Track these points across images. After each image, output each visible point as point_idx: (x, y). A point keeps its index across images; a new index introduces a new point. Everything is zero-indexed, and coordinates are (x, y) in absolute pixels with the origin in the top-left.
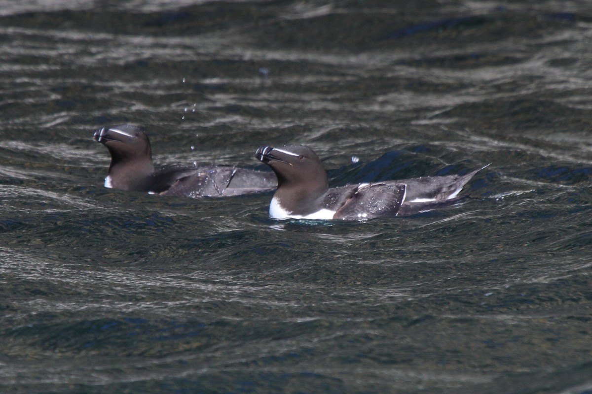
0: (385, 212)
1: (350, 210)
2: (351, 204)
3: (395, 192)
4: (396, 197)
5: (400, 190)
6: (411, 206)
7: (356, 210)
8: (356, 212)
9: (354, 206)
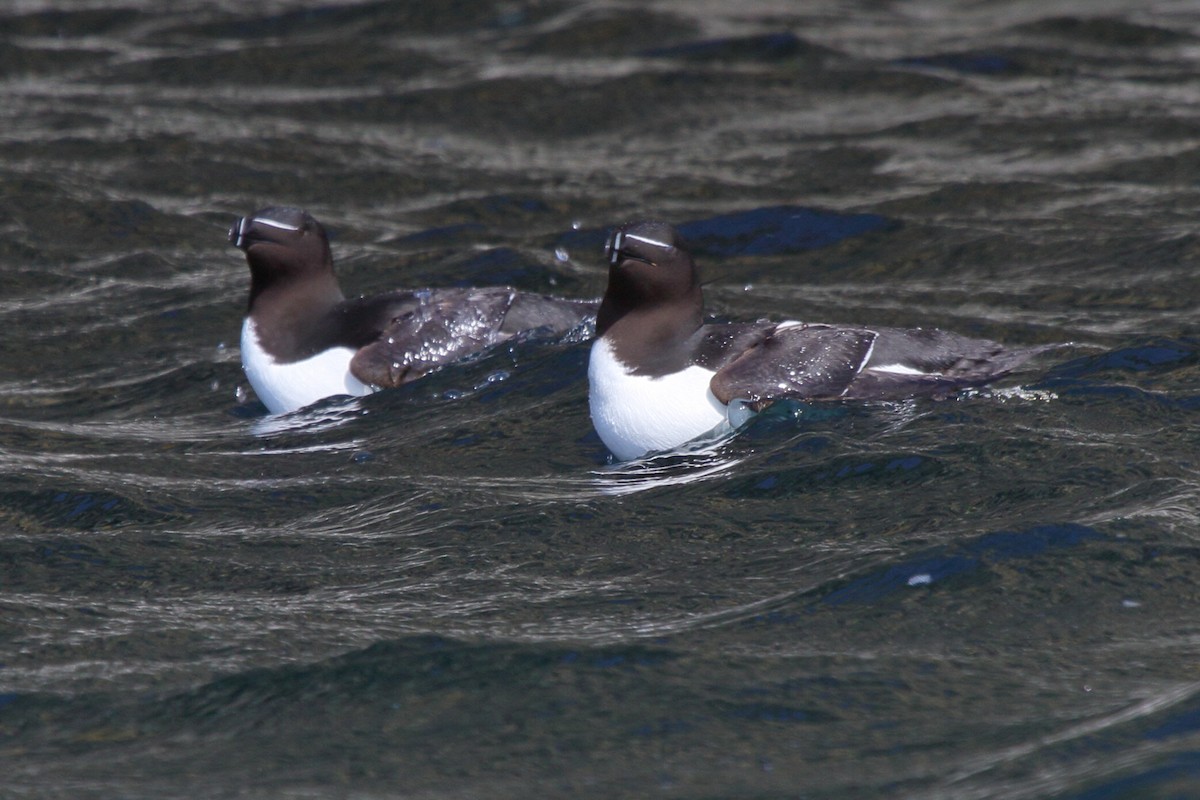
0: (821, 383)
1: (748, 371)
2: (752, 358)
3: (849, 344)
4: (849, 356)
5: (861, 342)
6: (879, 379)
7: (761, 372)
8: (760, 376)
9: (758, 365)
